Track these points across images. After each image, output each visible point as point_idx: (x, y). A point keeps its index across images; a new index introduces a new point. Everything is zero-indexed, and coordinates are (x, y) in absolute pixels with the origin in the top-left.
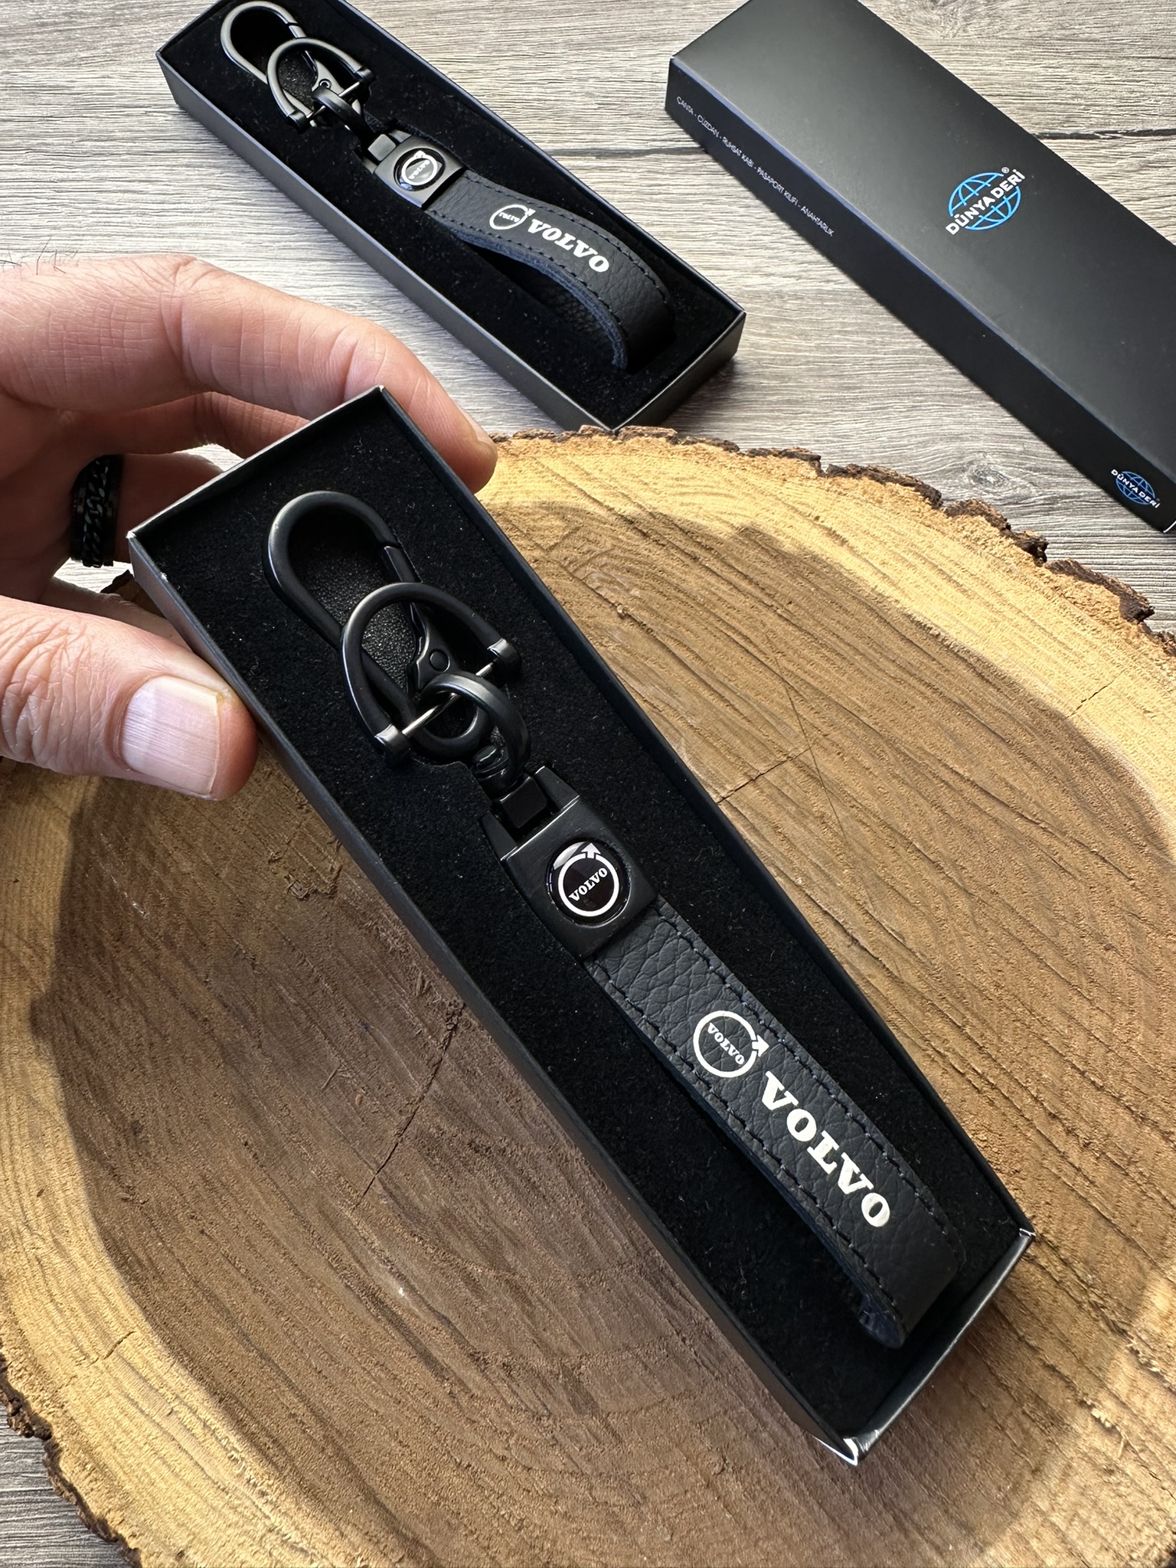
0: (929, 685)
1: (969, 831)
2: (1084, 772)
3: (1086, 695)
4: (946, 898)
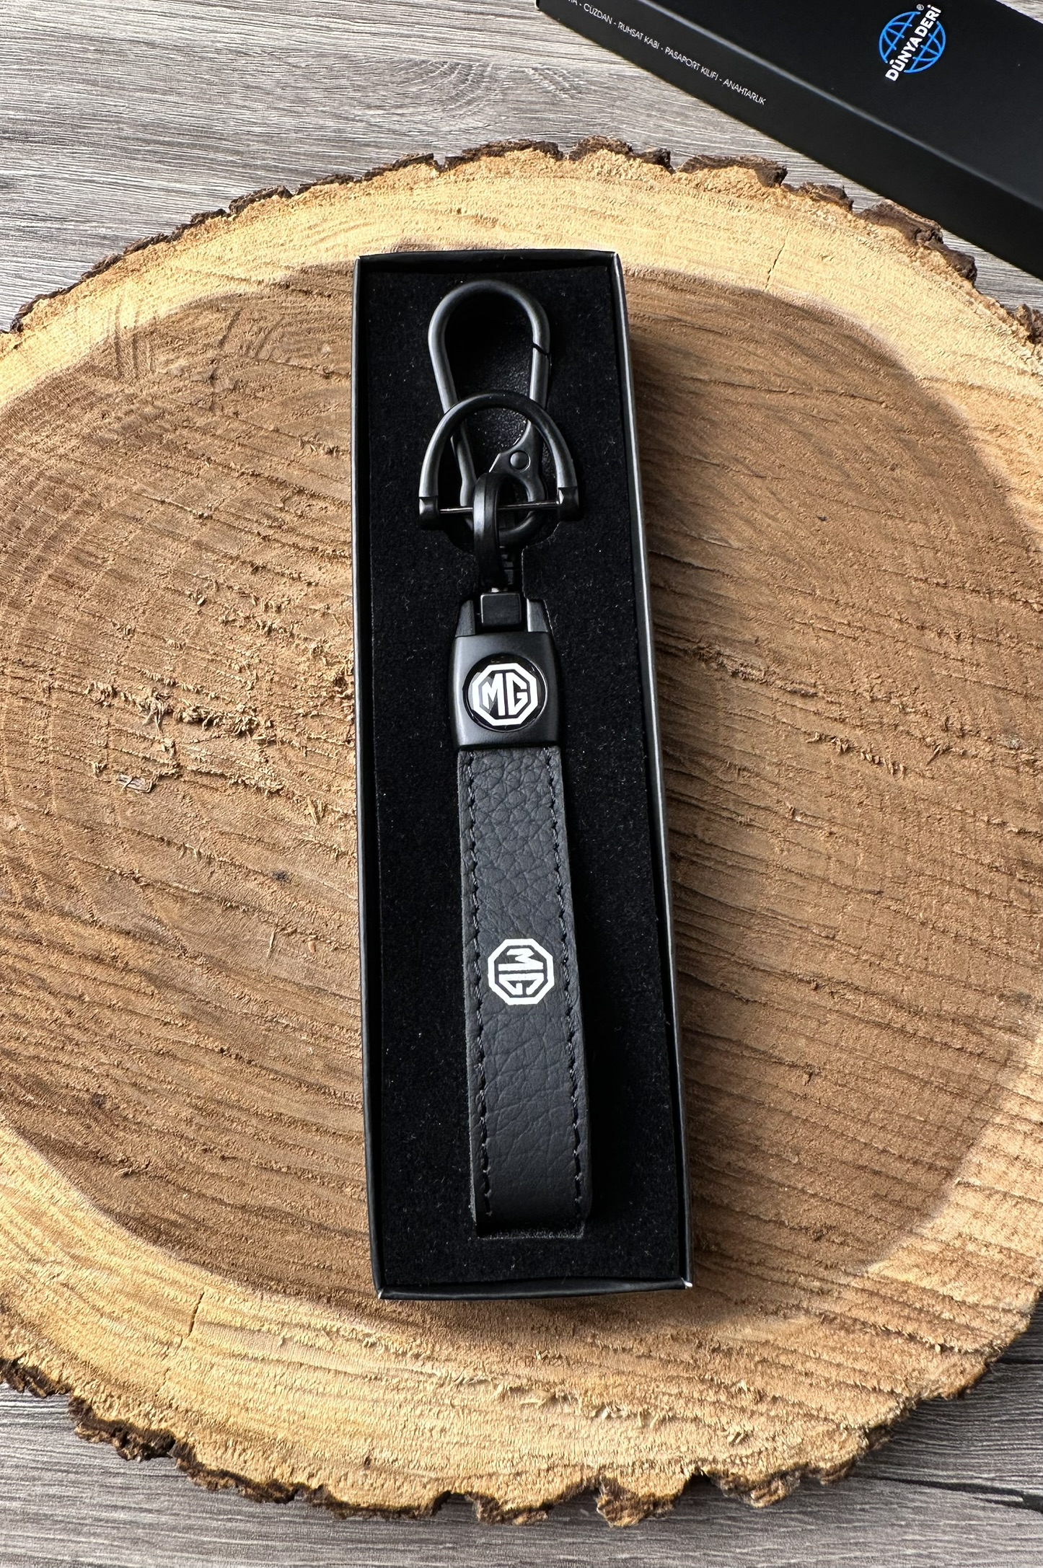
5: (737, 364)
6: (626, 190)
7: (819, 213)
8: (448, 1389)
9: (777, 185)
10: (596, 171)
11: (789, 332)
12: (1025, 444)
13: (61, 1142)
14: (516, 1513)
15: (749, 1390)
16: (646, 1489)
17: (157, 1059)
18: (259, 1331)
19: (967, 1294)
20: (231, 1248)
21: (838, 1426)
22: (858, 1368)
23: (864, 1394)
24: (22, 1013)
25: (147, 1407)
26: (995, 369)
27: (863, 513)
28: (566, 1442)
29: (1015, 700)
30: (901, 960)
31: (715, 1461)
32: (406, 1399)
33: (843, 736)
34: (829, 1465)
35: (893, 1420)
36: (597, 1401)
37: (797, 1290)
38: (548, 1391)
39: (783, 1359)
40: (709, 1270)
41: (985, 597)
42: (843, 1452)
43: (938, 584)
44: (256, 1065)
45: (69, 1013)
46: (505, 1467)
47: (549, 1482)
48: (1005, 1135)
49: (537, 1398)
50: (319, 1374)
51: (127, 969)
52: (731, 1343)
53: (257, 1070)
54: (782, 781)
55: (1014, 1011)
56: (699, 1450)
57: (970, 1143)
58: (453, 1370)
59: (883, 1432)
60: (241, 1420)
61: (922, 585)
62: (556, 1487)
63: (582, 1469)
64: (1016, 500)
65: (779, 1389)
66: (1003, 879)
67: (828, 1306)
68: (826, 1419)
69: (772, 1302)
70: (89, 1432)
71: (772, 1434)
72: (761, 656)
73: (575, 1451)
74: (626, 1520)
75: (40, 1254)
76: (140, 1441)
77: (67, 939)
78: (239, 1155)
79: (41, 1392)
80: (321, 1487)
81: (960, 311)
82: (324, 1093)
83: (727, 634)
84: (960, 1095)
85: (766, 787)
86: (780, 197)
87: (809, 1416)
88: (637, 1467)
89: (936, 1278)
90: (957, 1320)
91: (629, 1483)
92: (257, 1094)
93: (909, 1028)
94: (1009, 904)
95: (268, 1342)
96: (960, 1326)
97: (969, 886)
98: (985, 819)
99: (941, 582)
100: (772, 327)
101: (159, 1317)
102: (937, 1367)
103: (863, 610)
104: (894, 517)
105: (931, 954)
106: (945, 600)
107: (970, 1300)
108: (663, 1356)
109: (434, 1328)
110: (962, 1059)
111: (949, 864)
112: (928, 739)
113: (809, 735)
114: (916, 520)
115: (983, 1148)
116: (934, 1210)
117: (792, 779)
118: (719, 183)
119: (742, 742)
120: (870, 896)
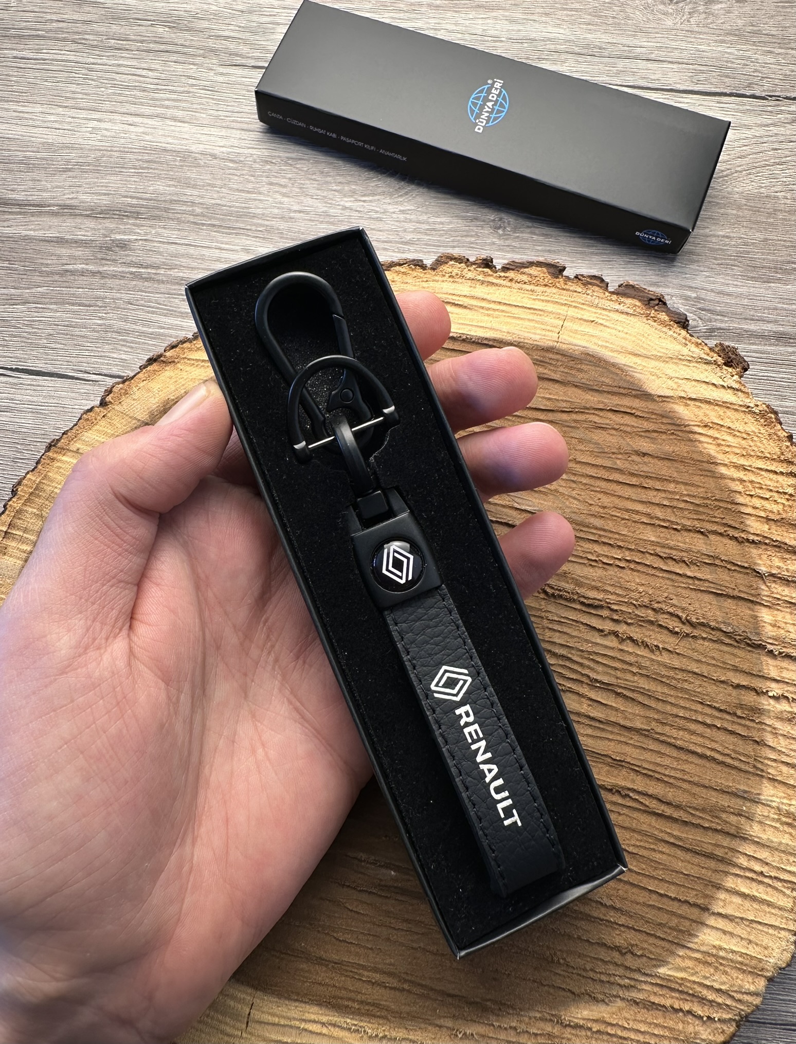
2: (580, 371)
3: (558, 329)
5: (542, 395)
6: (467, 286)
7: (588, 292)
9: (560, 277)
10: (448, 275)
11: (573, 372)
12: (725, 434)
18: (287, 1025)
19: (721, 984)
20: (268, 974)
22: (656, 1032)
26: (704, 386)
27: (626, 488)
29: (729, 601)
30: (667, 773)
33: (621, 631)
39: (609, 1030)
40: (560, 975)
41: (707, 536)
43: (676, 529)
48: (739, 880)
52: (576, 1020)
54: (587, 662)
55: (740, 802)
57: (718, 887)
61: (665, 530)
64: (723, 470)
66: (728, 717)
67: (635, 994)
69: (600, 993)
72: (568, 582)
81: (679, 351)
84: (710, 856)
85: (575, 667)
86: (562, 284)
89: (701, 974)
90: (716, 1000)
93: (675, 815)
94: (732, 733)
95: (294, 1032)
96: (719, 1004)
97: (709, 721)
98: (715, 678)
99: (679, 527)
100: (562, 369)
101: (228, 1020)
102: (706, 1030)
103: (630, 549)
104: (646, 488)
105: (686, 767)
106: (680, 539)
107: (723, 987)
108: (535, 1031)
109: (394, 1019)
110: (710, 833)
111: (693, 708)
112: (677, 629)
113: (602, 631)
114: (660, 488)
115: (727, 890)
116: (697, 931)
117: (592, 659)
118: (525, 278)
119: (559, 638)
120: (644, 732)
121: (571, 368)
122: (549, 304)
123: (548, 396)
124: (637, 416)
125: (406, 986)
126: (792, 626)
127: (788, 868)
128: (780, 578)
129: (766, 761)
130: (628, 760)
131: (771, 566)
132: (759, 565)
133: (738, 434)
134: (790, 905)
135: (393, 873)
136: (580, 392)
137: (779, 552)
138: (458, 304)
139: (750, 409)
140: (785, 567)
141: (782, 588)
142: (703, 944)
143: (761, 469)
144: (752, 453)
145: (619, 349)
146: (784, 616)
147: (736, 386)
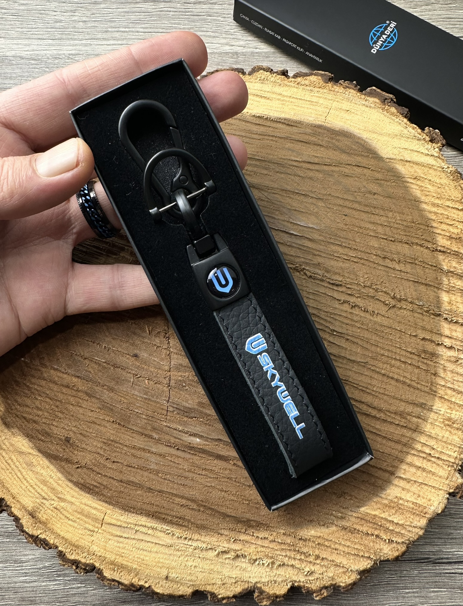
0: (273, 136)
1: (311, 178)
2: (338, 140)
3: (326, 115)
4: (315, 204)
5: (313, 154)
6: (270, 86)
7: (346, 93)
8: (197, 551)
9: (329, 82)
10: (258, 79)
11: (334, 141)
12: (428, 184)
13: (54, 455)
14: (223, 599)
15: (313, 555)
16: (273, 591)
17: (90, 424)
18: (127, 527)
19: (399, 520)
20: (117, 496)
21: (348, 569)
22: (356, 547)
23: (358, 558)
24: (40, 406)
25: (85, 555)
26: (416, 154)
27: (362, 213)
28: (242, 572)
29: (422, 286)
30: (375, 389)
31: (300, 581)
32: (181, 554)
33: (352, 301)
34: (344, 584)
35: (369, 568)
36: (254, 558)
37: (332, 517)
38: (235, 553)
39: (326, 543)
41: (410, 246)
42: (350, 579)
43: (391, 240)
44: (126, 427)
45: (57, 407)
46: (219, 581)
47: (235, 587)
48: (415, 458)
49: (232, 555)
50: (149, 544)
51: (78, 390)
52: (306, 536)
53: (126, 429)
54: (329, 319)
55: (419, 409)
56: (293, 577)
57: (402, 461)
58: (200, 544)
59: (366, 572)
60: (120, 560)
61: (385, 241)
62: (238, 589)
63: (248, 583)
64: (424, 206)
65: (325, 555)
66: (416, 357)
67: (344, 523)
68: (343, 567)
69: (322, 521)
70: (64, 563)
71: (321, 572)
72: (320, 270)
73: (245, 576)
74: (265, 603)
75: (46, 497)
76: (83, 567)
77: (56, 379)
78: (120, 461)
79: (47, 548)
80: (149, 586)
81: (402, 131)
82: (151, 438)
83: (308, 261)
84: (398, 442)
85: (322, 321)
86: (331, 87)
87: (336, 565)
88: (269, 583)
89: (387, 514)
90: (395, 530)
91: (266, 589)
92: (127, 438)
93: (378, 416)
94: (418, 367)
95: (130, 532)
96: (396, 532)
97: (402, 360)
98: (409, 334)
99: (393, 239)
100: (326, 139)
101: (90, 521)
102: (387, 548)
103: (361, 251)
104: (374, 214)
105: (388, 387)
106: (394, 247)
107: (400, 522)
108: (280, 541)
109: (193, 528)
110: (398, 428)
111: (394, 351)
112: (387, 302)
113: (340, 300)
114: (383, 214)
115: (407, 463)
116: (386, 487)
117: (332, 317)
118: (307, 82)
119: (312, 303)
120: (363, 364)
121: (332, 138)
122: (320, 99)
123: (316, 155)
124: (372, 170)
125: (202, 509)
126: (461, 304)
127: (447, 453)
128: (456, 274)
129: (438, 386)
130: (351, 380)
131: (450, 267)
132: (442, 265)
133: (436, 184)
134: (446, 475)
135: (198, 440)
136: (336, 153)
137: (456, 258)
138: (263, 97)
139: (444, 169)
140: (459, 268)
141: (455, 281)
142: (388, 495)
143: (448, 207)
144: (444, 197)
145: (363, 128)
146: (456, 298)
147: (436, 155)
